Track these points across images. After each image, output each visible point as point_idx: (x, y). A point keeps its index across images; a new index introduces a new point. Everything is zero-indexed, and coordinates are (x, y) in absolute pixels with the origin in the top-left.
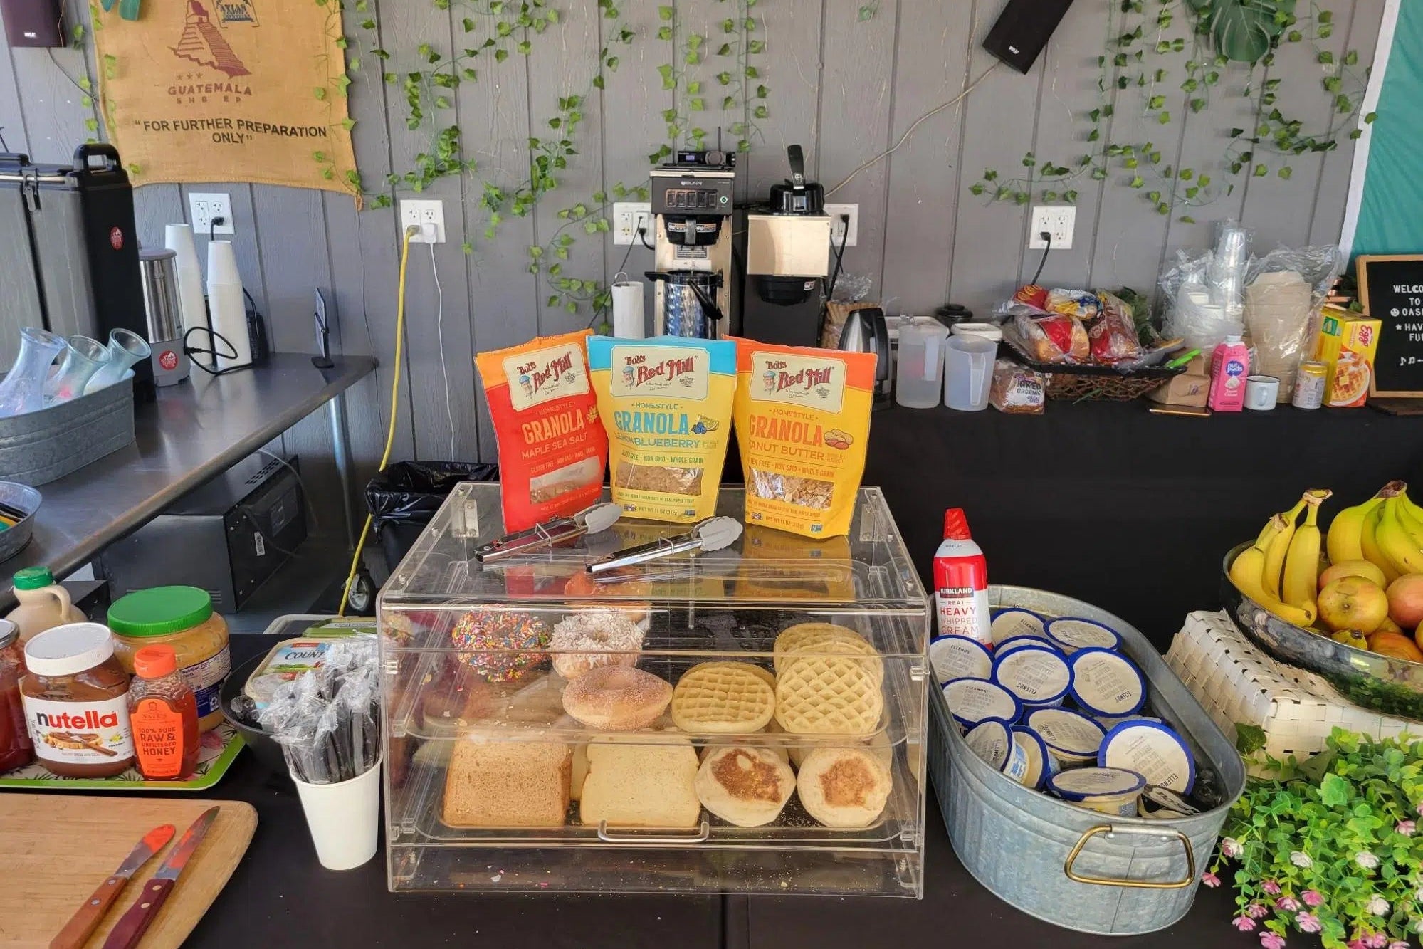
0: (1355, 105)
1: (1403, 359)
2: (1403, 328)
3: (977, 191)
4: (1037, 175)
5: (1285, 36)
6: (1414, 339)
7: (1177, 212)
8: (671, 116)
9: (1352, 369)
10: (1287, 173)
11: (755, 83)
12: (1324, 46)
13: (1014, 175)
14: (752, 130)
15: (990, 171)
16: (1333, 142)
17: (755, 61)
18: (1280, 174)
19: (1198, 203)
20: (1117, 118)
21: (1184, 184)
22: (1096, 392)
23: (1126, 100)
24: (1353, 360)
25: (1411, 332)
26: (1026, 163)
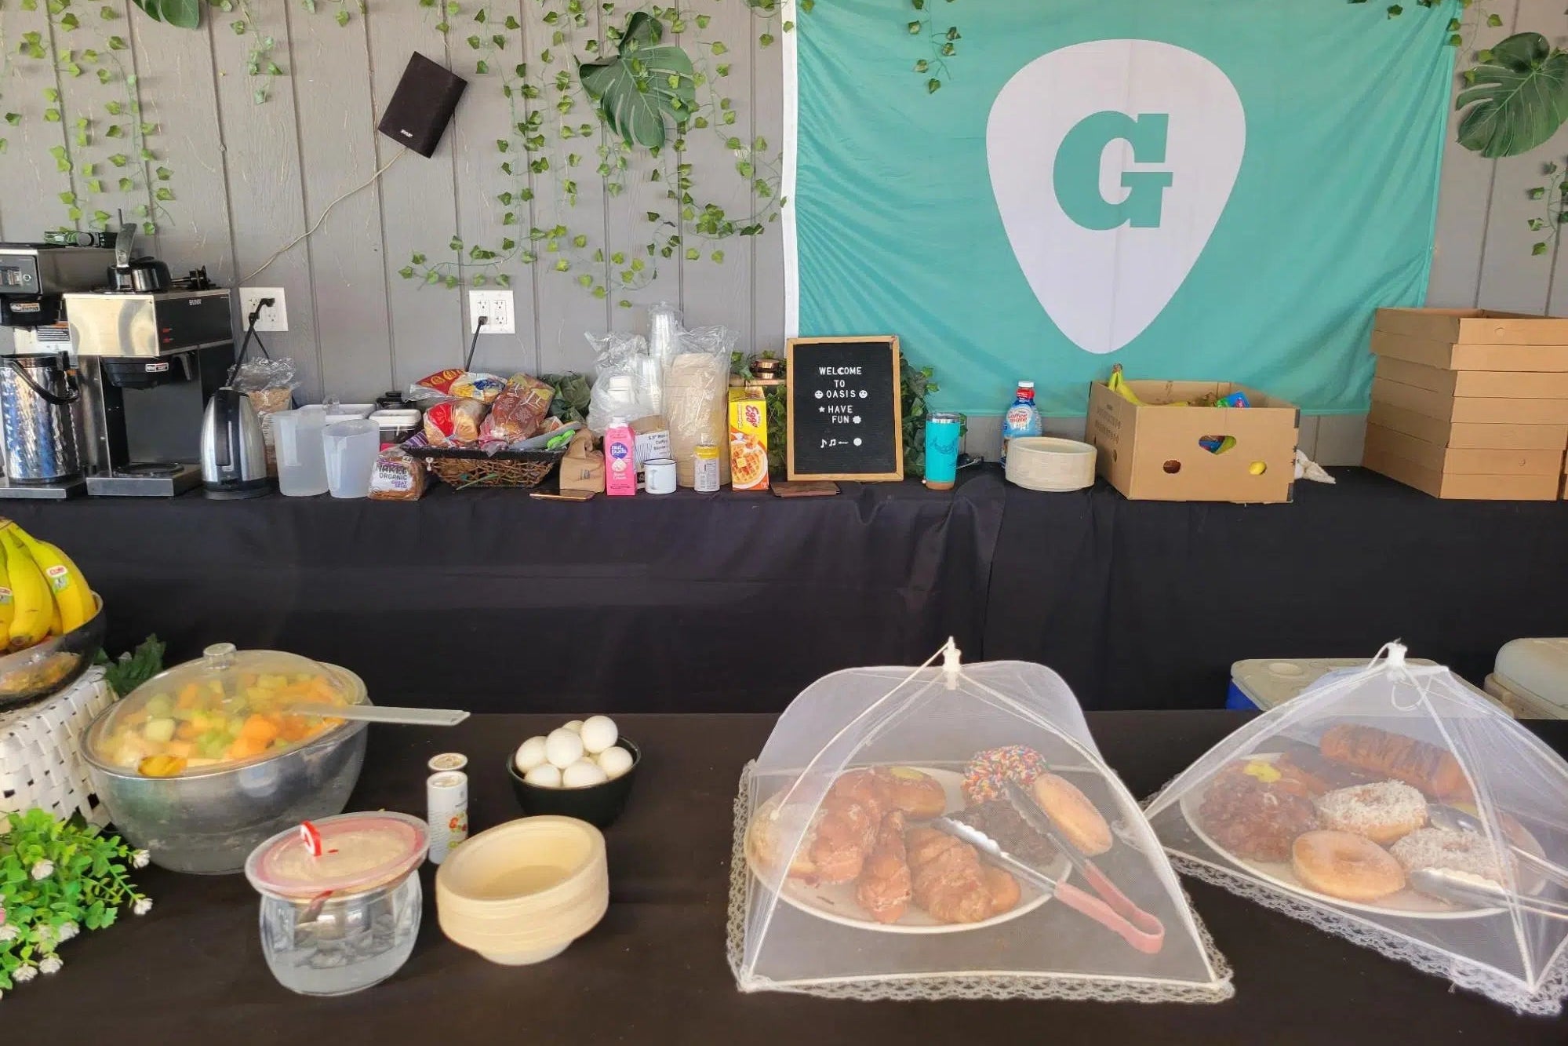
0: (774, 189)
1: (823, 441)
2: (826, 410)
3: (408, 274)
4: (467, 259)
5: (692, 122)
6: (836, 421)
7: (617, 297)
8: (72, 198)
9: (746, 451)
10: (719, 256)
11: (154, 165)
12: (732, 131)
13: (443, 258)
14: (159, 212)
15: (418, 255)
16: (759, 226)
17: (153, 143)
18: (714, 258)
19: (635, 287)
20: (539, 203)
21: (617, 269)
22: (490, 476)
23: (542, 182)
24: (744, 442)
25: (834, 414)
26: (453, 247)
